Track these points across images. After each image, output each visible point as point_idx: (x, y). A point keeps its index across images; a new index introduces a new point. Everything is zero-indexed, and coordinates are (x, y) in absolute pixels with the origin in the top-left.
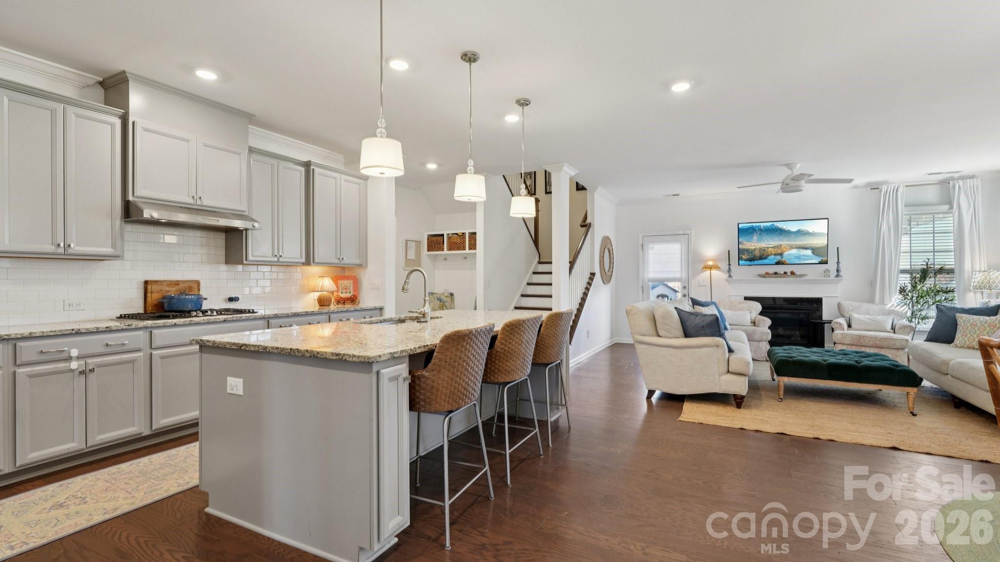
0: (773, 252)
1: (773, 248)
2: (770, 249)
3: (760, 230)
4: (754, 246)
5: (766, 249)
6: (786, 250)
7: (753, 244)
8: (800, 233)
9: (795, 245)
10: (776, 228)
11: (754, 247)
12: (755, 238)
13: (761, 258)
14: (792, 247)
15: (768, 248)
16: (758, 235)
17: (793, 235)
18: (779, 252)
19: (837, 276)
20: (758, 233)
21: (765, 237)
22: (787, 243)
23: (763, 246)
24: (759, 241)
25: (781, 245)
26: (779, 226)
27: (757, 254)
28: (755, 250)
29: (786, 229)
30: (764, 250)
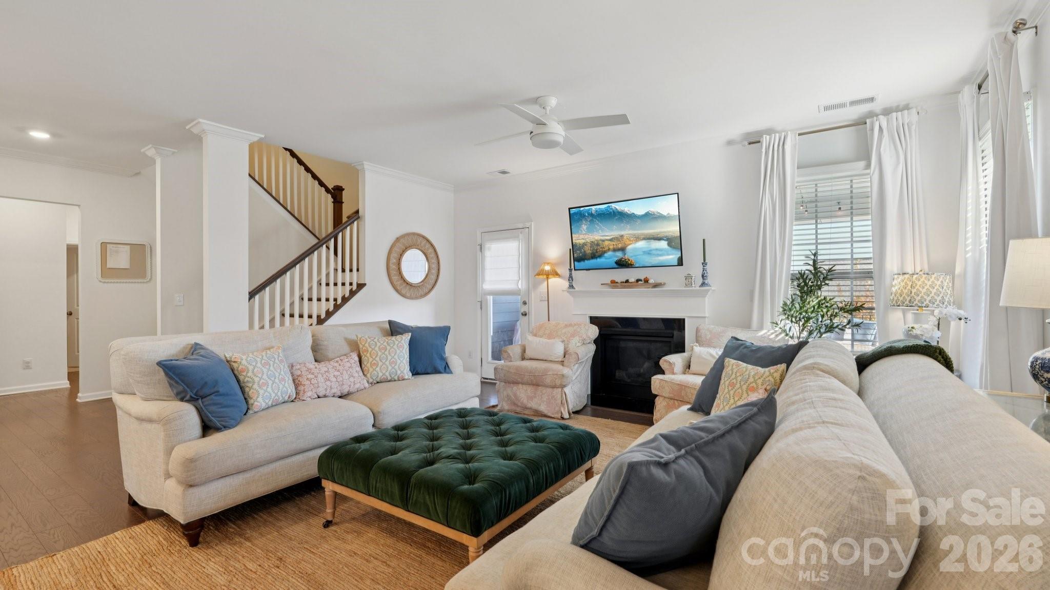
0: (611, 247)
1: (611, 240)
2: (607, 243)
3: (591, 215)
4: (583, 239)
5: (600, 242)
6: (629, 242)
7: (582, 236)
8: (649, 217)
9: (643, 234)
10: (614, 211)
11: (583, 241)
12: (584, 227)
13: (594, 256)
14: (638, 238)
15: (603, 241)
16: (589, 223)
17: (639, 221)
18: (620, 246)
19: (703, 284)
20: (589, 220)
21: (599, 225)
22: (631, 232)
23: (596, 238)
24: (589, 231)
25: (622, 236)
26: (617, 207)
27: (588, 250)
28: (584, 244)
29: (629, 213)
30: (598, 245)
